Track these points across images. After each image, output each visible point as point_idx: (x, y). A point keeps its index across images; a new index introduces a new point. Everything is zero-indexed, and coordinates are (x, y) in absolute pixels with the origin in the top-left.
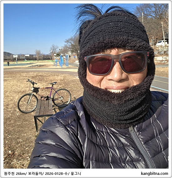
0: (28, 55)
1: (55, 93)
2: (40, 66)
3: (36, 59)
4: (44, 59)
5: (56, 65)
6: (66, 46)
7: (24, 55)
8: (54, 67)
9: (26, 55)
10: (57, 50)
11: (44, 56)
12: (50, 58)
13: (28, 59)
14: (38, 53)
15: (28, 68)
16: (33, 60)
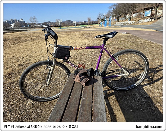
0: (83, 22)
1: (110, 61)
2: (90, 27)
3: (88, 24)
4: (93, 24)
5: (101, 26)
6: (109, 11)
7: (80, 22)
8: (100, 28)
9: (82, 22)
10: (102, 16)
11: (93, 21)
12: (97, 23)
13: (83, 24)
14: (89, 19)
15: (81, 29)
16: (86, 25)
